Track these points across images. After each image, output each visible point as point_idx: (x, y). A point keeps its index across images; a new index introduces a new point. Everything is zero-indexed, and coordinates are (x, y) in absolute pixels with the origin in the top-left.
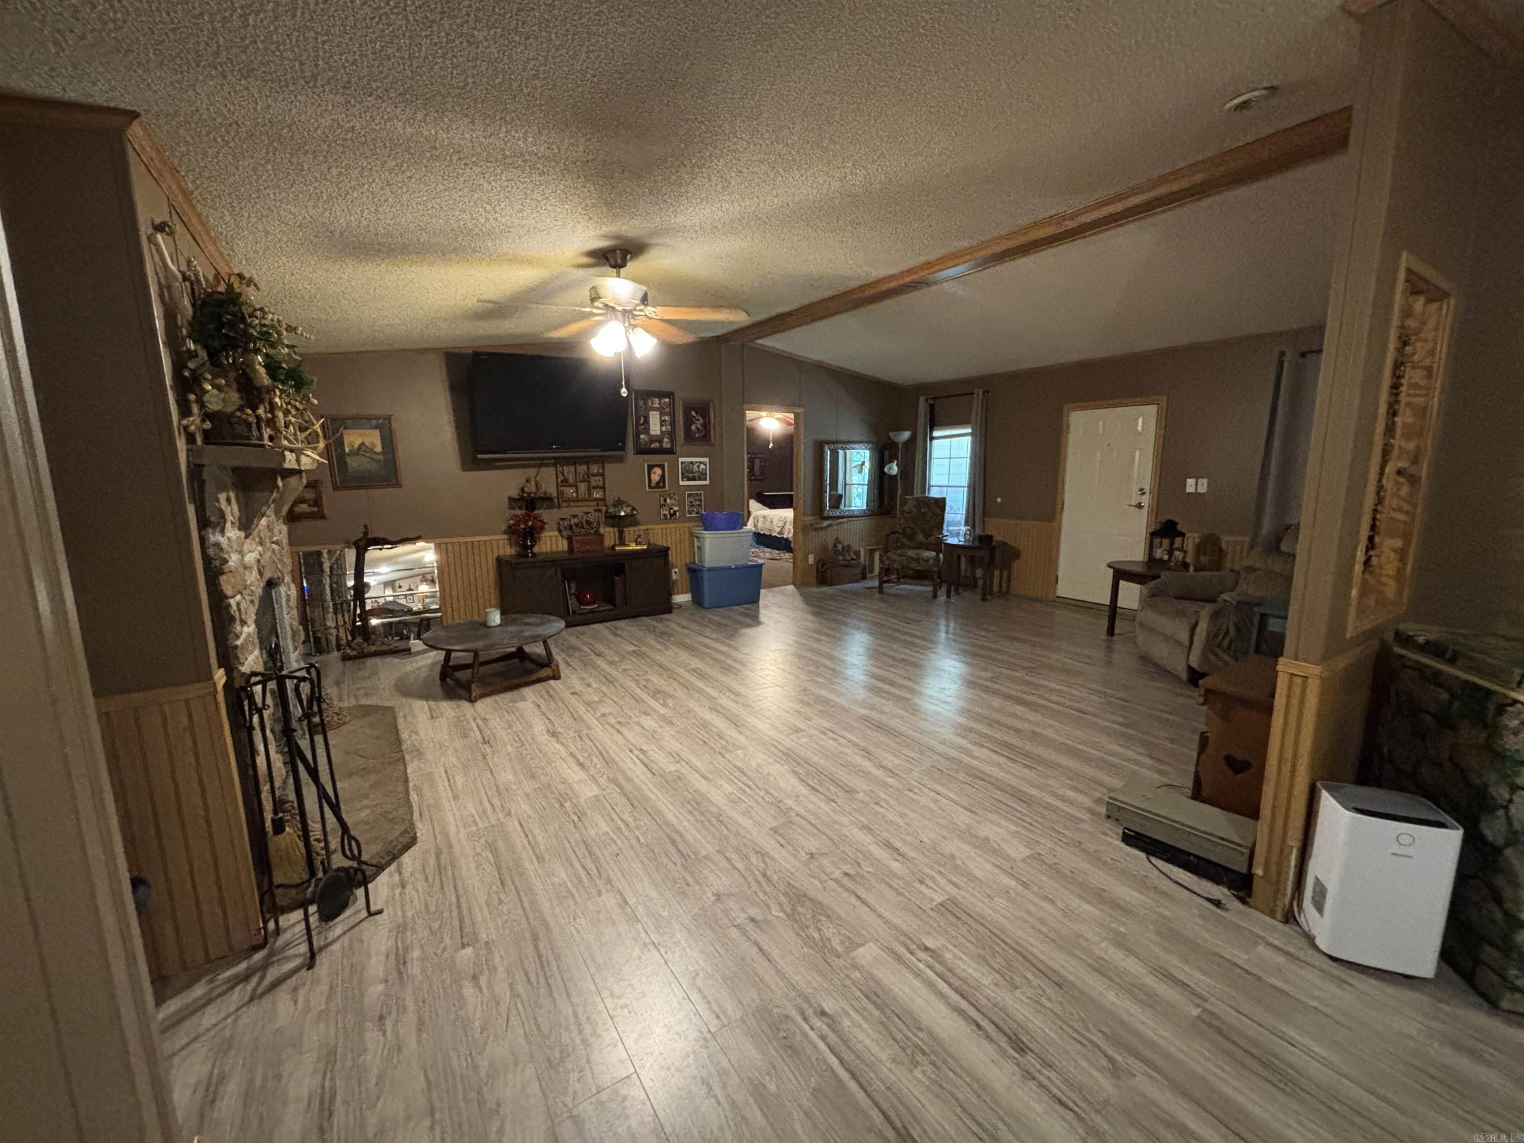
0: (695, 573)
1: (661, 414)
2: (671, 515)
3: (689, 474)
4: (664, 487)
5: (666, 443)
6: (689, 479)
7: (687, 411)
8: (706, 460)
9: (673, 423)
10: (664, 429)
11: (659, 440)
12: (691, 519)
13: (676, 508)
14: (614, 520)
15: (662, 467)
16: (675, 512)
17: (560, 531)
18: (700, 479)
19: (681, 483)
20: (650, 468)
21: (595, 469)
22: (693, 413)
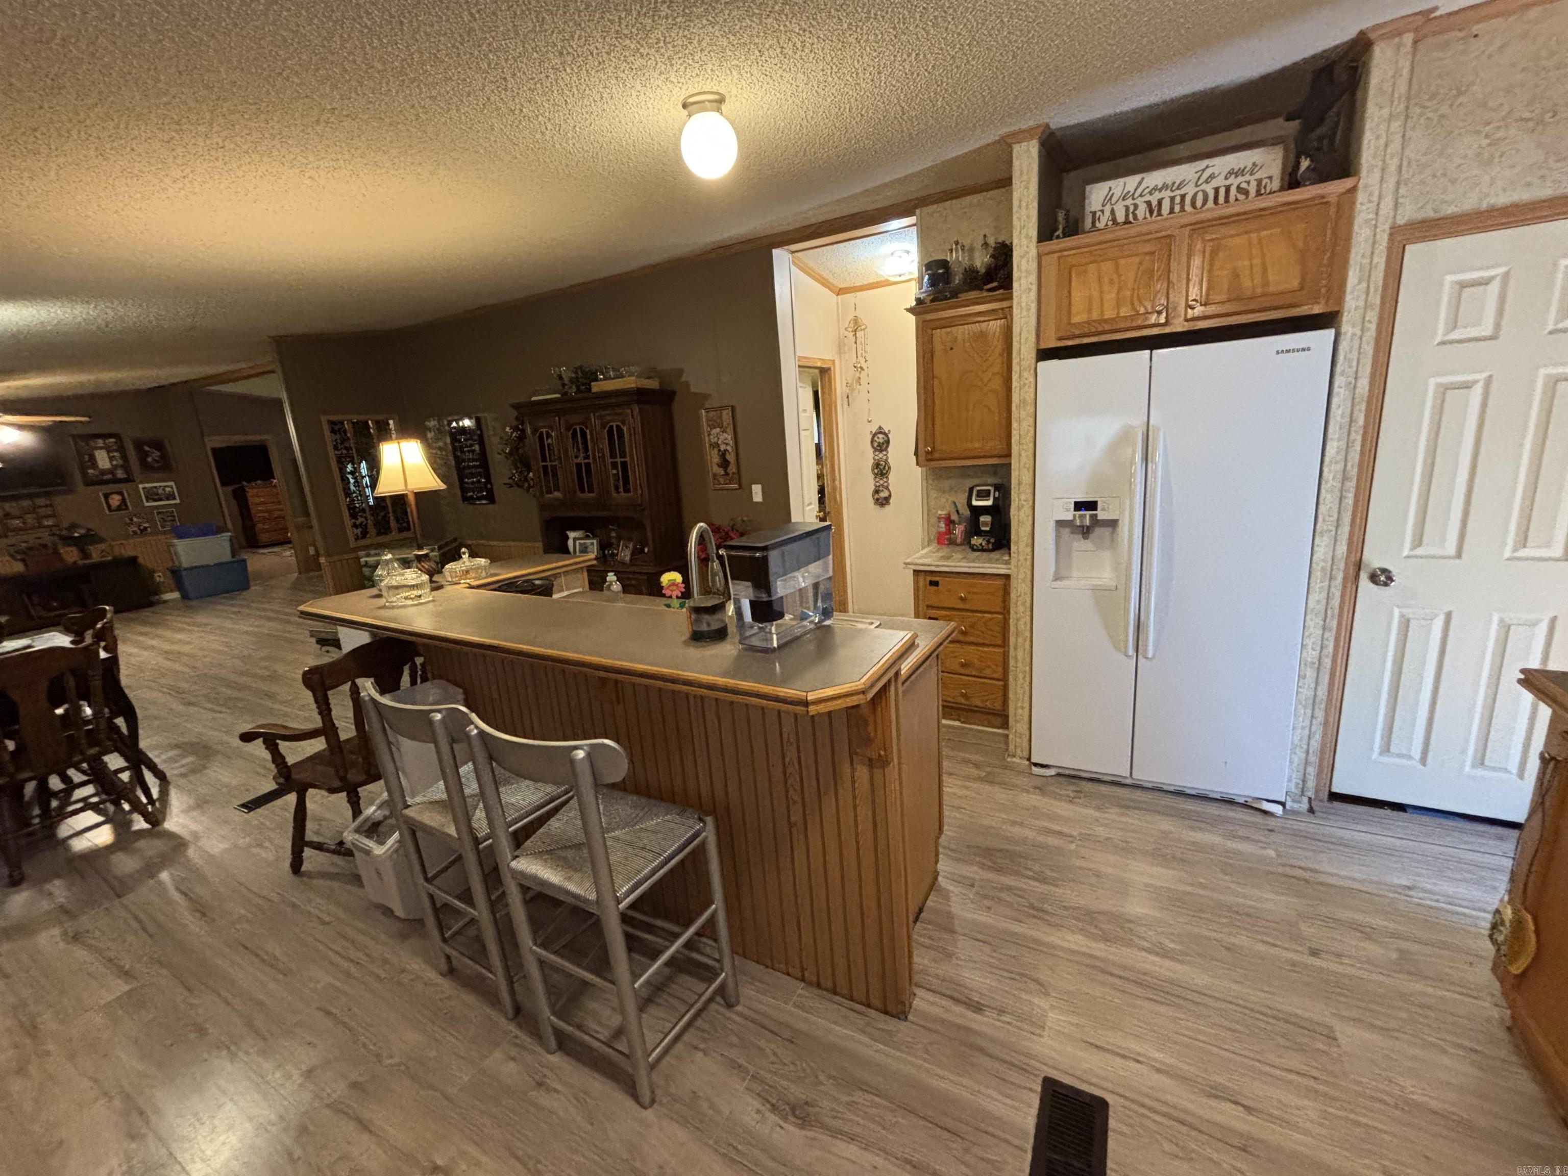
0: (176, 573)
1: (109, 452)
2: (142, 531)
3: (152, 495)
4: (127, 508)
5: (120, 474)
6: (155, 500)
7: (139, 445)
8: (172, 483)
9: (124, 458)
10: (114, 463)
11: (111, 471)
12: (165, 533)
13: (146, 525)
14: (68, 540)
15: (121, 493)
16: (146, 528)
17: (12, 556)
18: (168, 499)
19: (147, 504)
20: (107, 496)
21: (41, 501)
22: (147, 448)
